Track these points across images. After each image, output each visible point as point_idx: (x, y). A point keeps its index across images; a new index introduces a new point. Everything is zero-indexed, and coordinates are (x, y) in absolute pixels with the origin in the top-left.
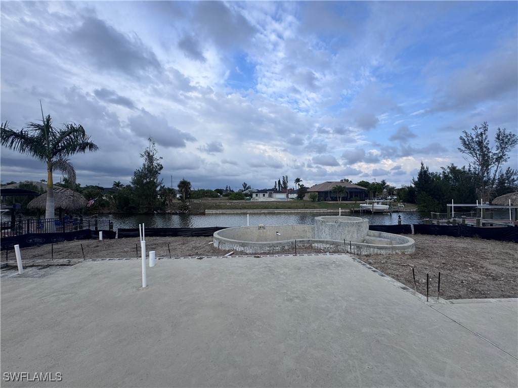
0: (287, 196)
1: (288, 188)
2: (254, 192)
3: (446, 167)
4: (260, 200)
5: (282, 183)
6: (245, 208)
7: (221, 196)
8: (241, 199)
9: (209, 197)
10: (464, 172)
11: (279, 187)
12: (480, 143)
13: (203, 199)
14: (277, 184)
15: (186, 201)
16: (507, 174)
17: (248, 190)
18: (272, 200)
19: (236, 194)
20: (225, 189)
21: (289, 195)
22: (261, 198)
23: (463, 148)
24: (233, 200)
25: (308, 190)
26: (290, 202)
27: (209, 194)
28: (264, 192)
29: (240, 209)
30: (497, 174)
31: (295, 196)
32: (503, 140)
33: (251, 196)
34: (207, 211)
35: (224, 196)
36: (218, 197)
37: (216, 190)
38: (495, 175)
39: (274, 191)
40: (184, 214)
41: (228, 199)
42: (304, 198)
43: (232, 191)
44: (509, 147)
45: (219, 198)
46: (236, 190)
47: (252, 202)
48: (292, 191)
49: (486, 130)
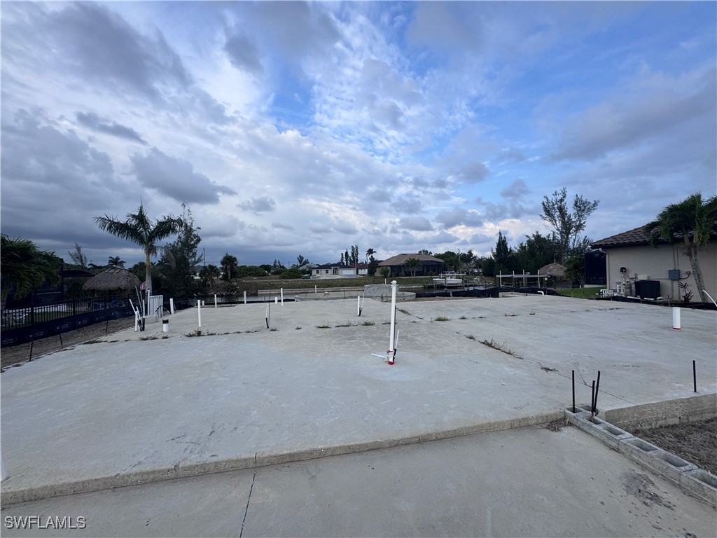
0: (357, 272)
1: (359, 262)
2: (314, 268)
3: (531, 236)
4: (322, 278)
5: (350, 254)
6: (305, 287)
7: (270, 274)
8: (297, 278)
9: (254, 275)
10: (549, 240)
11: (347, 261)
12: (561, 209)
13: (246, 278)
14: (344, 256)
15: (232, 280)
16: (584, 243)
17: (305, 266)
18: (338, 277)
19: (291, 271)
20: (272, 265)
21: (360, 271)
22: (323, 276)
23: (544, 215)
24: (287, 278)
25: (380, 264)
26: (359, 279)
27: (254, 272)
28: (327, 267)
29: (299, 288)
30: (575, 244)
31: (365, 272)
32: (580, 207)
33: (310, 273)
34: (260, 292)
35: (273, 274)
36: (264, 275)
37: (260, 267)
38: (574, 245)
39: (341, 265)
40: (232, 295)
41: (279, 278)
42: (376, 274)
43: (283, 267)
44: (586, 215)
45: (268, 277)
46: (288, 267)
47: (312, 281)
48: (363, 266)
49: (564, 197)
